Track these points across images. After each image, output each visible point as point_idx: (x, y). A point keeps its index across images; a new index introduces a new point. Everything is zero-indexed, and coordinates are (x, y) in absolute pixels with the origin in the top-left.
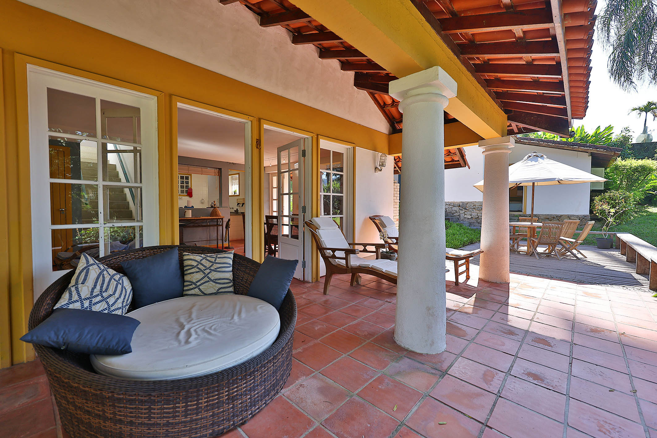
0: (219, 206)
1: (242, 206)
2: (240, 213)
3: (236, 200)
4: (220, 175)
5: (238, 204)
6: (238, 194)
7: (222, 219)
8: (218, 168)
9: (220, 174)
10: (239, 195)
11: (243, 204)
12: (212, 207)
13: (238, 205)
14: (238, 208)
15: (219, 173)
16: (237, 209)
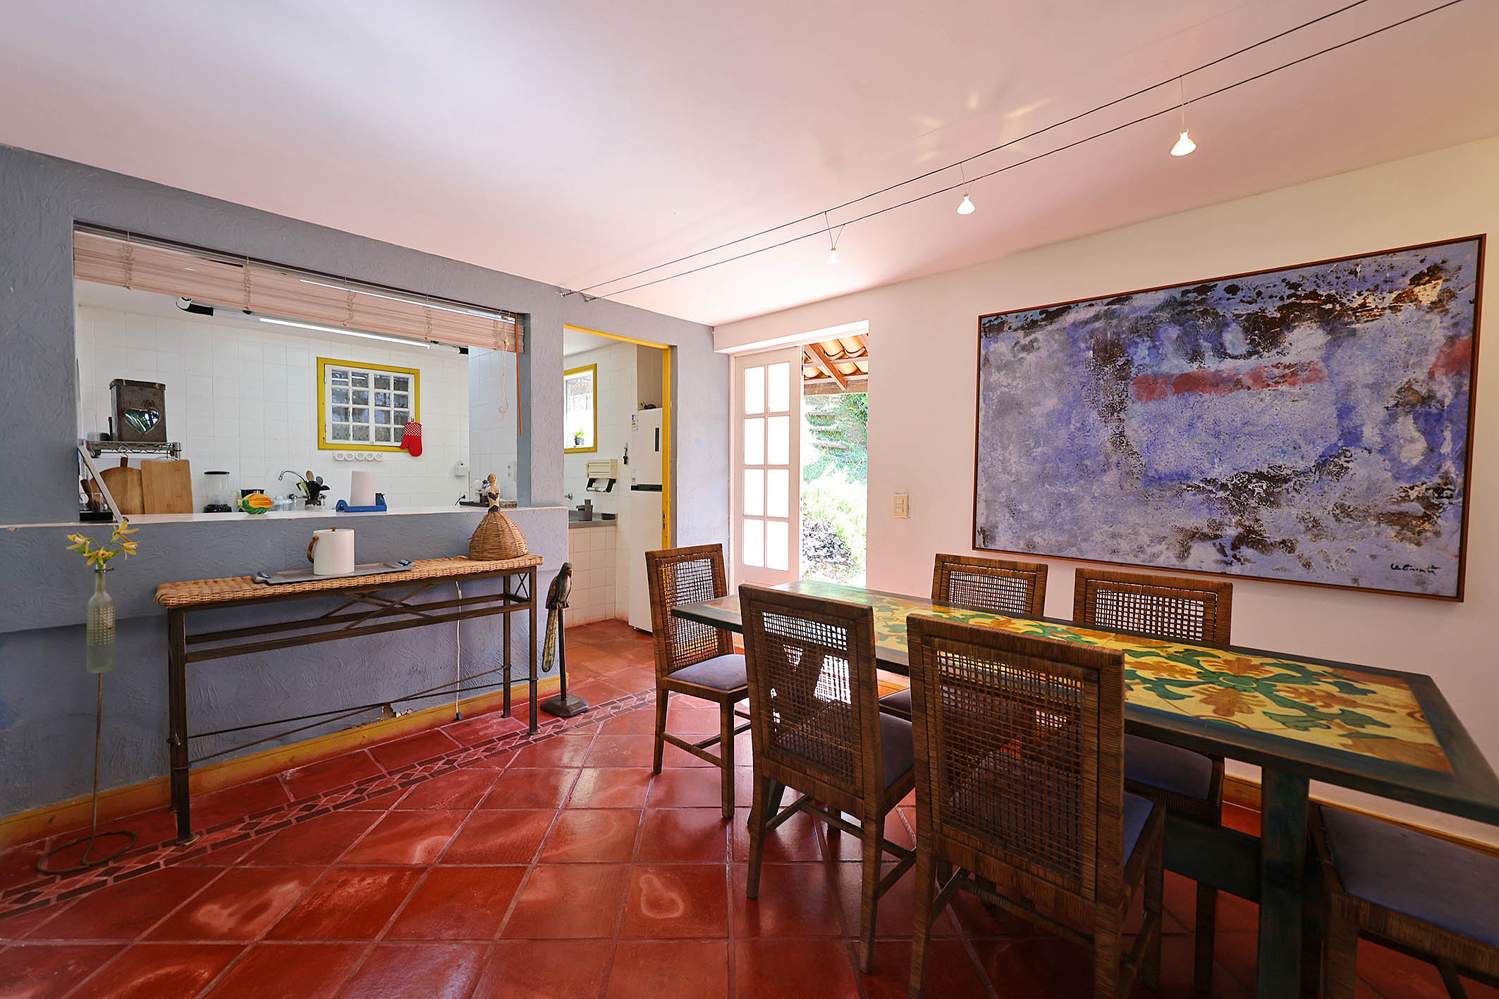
0: (515, 499)
1: (609, 489)
2: (597, 515)
3: (585, 467)
4: (521, 349)
5: (592, 481)
6: (588, 442)
7: (531, 570)
8: (514, 315)
9: (520, 342)
10: (594, 449)
11: (612, 482)
12: (484, 501)
13: (590, 485)
14: (591, 495)
15: (515, 336)
16: (588, 502)
